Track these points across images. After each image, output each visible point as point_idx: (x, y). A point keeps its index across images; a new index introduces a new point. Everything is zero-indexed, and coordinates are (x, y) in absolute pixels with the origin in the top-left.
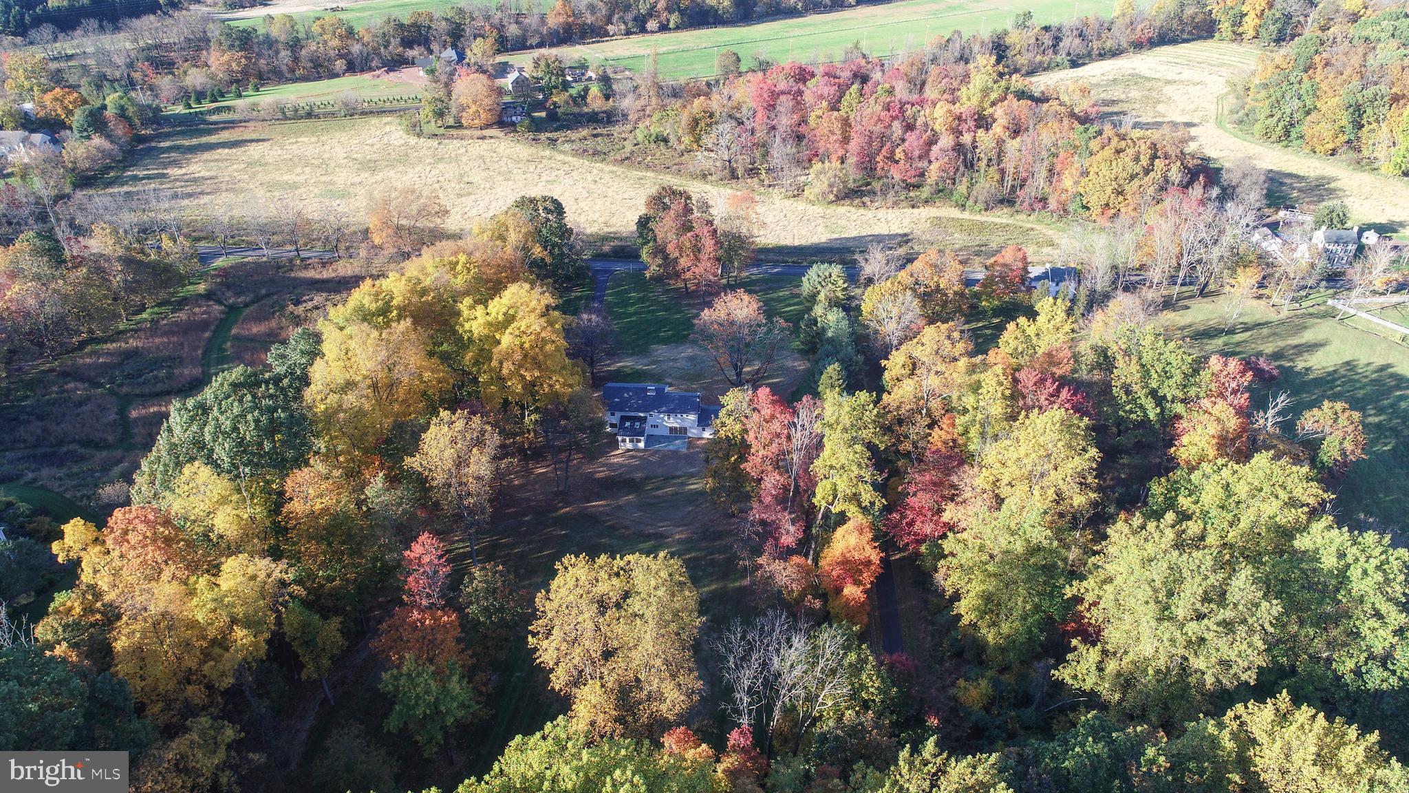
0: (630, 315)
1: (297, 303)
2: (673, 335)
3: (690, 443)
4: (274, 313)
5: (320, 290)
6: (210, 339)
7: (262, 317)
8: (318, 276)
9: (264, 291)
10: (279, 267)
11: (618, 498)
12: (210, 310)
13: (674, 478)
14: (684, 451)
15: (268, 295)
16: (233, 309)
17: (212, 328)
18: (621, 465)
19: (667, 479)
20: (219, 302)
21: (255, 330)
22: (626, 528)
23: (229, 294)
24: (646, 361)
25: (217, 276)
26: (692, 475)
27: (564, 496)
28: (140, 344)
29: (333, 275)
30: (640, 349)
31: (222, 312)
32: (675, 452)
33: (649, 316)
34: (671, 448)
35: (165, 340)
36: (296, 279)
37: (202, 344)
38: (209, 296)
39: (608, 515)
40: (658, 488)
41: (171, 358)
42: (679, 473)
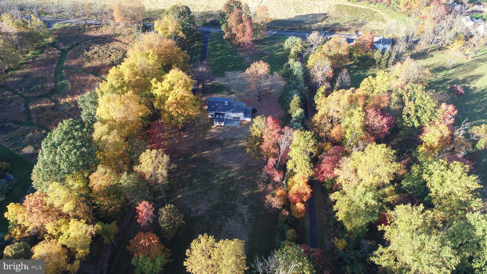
0: (218, 56)
1: (88, 50)
2: (234, 67)
3: (241, 123)
4: (79, 55)
5: (97, 43)
6: (56, 67)
7: (75, 57)
8: (95, 35)
9: (75, 43)
10: (80, 30)
11: (214, 149)
12: (55, 52)
13: (235, 139)
14: (238, 127)
15: (76, 45)
16: (63, 52)
17: (56, 62)
18: (215, 133)
19: (232, 140)
20: (58, 49)
21: (73, 63)
22: (218, 164)
23: (61, 44)
24: (223, 80)
25: (56, 34)
26: (241, 139)
27: (194, 149)
28: (29, 71)
29: (101, 34)
30: (222, 75)
31: (59, 54)
32: (235, 127)
33: (224, 57)
34: (234, 125)
35: (39, 69)
36: (87, 36)
37: (54, 70)
38: (53, 45)
39: (211, 158)
40: (229, 145)
41: (42, 78)
42: (236, 137)
